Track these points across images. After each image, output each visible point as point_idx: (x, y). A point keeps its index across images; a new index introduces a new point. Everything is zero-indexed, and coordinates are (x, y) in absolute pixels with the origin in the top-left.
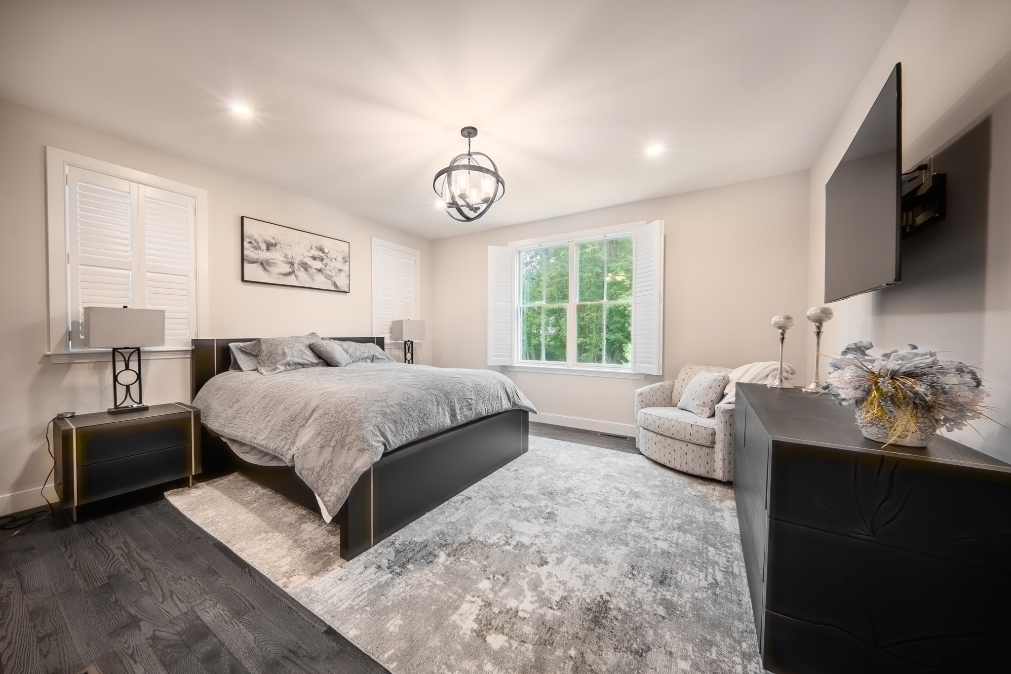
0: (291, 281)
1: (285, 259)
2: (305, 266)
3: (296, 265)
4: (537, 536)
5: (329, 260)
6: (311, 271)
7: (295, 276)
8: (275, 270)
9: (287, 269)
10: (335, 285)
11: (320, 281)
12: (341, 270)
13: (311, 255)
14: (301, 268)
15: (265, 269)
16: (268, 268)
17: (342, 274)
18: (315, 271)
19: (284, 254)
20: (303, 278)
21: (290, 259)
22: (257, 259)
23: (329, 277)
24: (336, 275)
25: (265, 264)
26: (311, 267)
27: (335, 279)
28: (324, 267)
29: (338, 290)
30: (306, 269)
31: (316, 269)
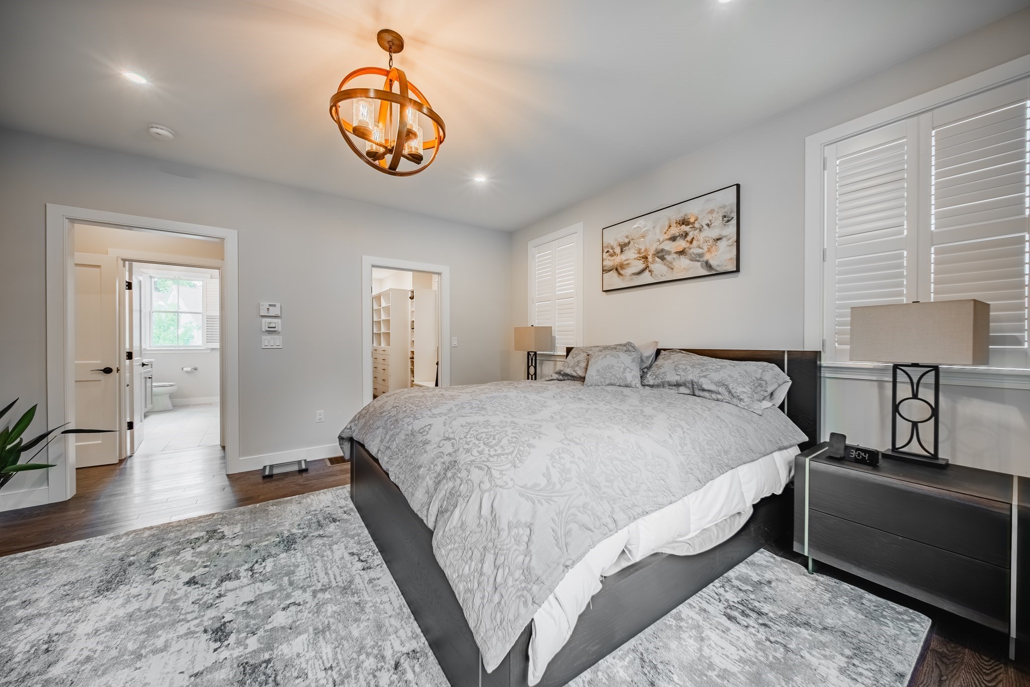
0: (646, 278)
1: (639, 255)
2: (661, 255)
3: (650, 259)
4: (220, 596)
5: (696, 232)
6: (668, 258)
7: (650, 271)
8: (628, 272)
9: (640, 265)
10: (708, 265)
11: (684, 267)
12: (718, 239)
13: (669, 237)
14: (657, 259)
15: (619, 274)
16: (622, 272)
17: (722, 244)
18: (675, 256)
19: (637, 250)
20: (659, 270)
21: (643, 253)
22: (613, 266)
23: (697, 258)
24: (709, 250)
25: (619, 269)
26: (669, 253)
27: (707, 257)
28: (688, 245)
29: (715, 273)
30: (662, 258)
31: (676, 253)
